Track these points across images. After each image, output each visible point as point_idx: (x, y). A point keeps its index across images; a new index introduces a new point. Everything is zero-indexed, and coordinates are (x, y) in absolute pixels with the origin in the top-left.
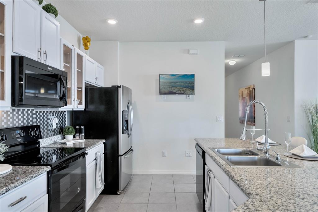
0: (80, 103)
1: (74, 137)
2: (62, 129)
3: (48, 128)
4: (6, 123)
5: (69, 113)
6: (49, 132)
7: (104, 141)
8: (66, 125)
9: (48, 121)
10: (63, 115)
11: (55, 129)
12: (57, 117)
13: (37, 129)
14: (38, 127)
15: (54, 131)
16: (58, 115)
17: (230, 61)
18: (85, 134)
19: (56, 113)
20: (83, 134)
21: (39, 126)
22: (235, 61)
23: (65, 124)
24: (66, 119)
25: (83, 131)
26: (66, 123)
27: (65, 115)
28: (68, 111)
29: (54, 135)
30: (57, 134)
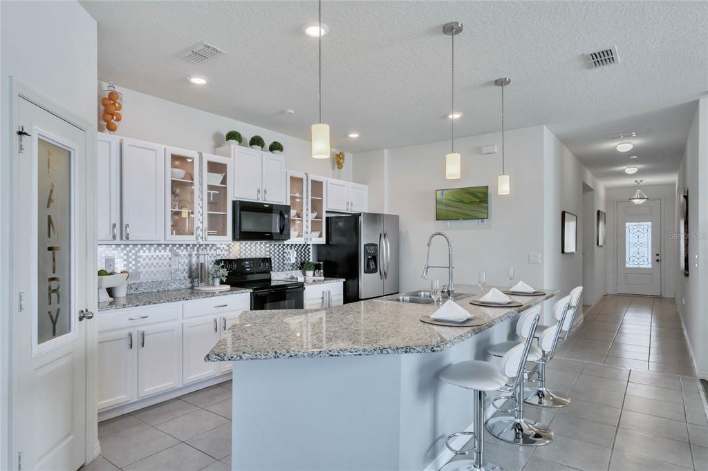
0: (320, 236)
1: (314, 275)
2: (302, 264)
3: (285, 262)
4: (239, 254)
5: (316, 247)
6: (285, 266)
7: (345, 280)
8: (311, 261)
9: (285, 255)
10: (305, 249)
11: (294, 264)
12: (296, 251)
13: (267, 261)
14: (269, 260)
15: (292, 266)
16: (298, 249)
17: (619, 144)
18: (324, 271)
19: (295, 247)
20: (322, 271)
21: (270, 258)
22: (630, 143)
23: (309, 259)
24: (311, 254)
25: (322, 267)
26: (311, 257)
27: (309, 248)
28: (313, 245)
29: (292, 270)
30: (296, 269)
